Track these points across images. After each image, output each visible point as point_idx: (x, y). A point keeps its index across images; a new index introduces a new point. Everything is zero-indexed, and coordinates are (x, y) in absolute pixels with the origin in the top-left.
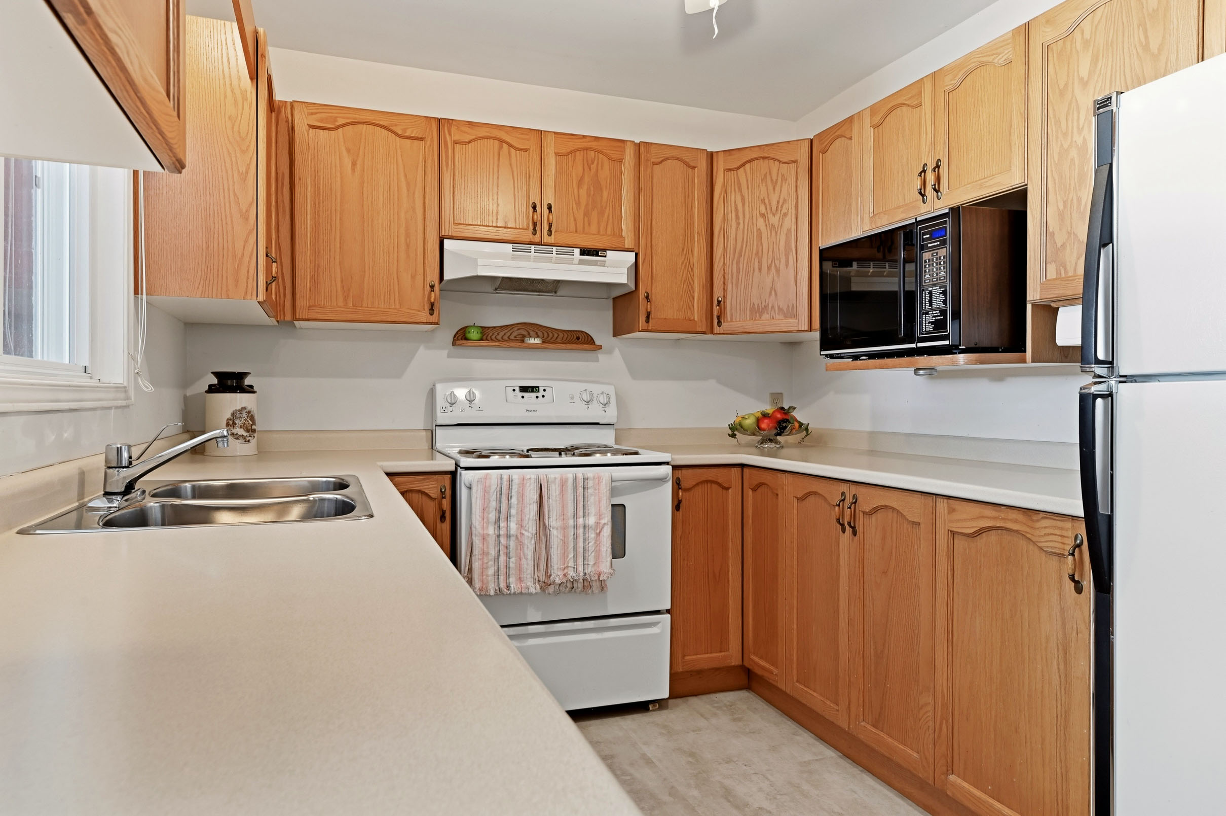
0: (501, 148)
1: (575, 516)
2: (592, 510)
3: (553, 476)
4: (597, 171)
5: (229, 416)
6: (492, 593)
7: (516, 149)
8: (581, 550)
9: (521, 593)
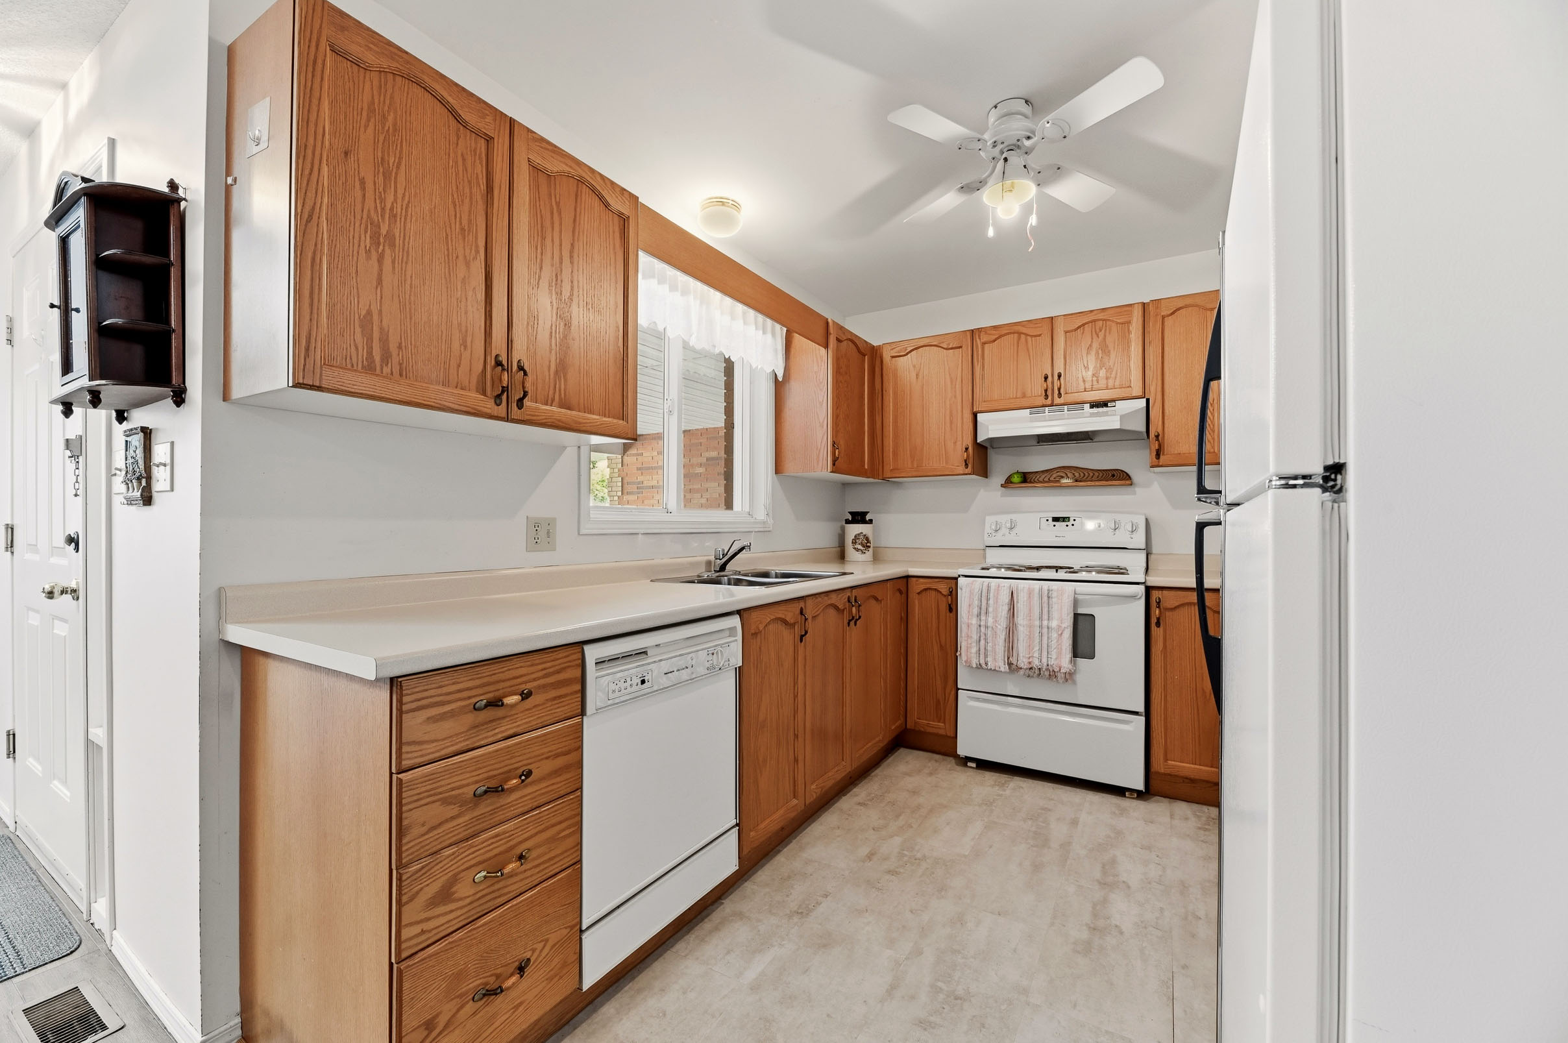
0: (1019, 338)
1: (1041, 619)
2: (1055, 614)
3: (1022, 586)
4: (1105, 336)
5: (853, 537)
6: (974, 666)
7: (1032, 336)
8: (1045, 646)
9: (995, 670)
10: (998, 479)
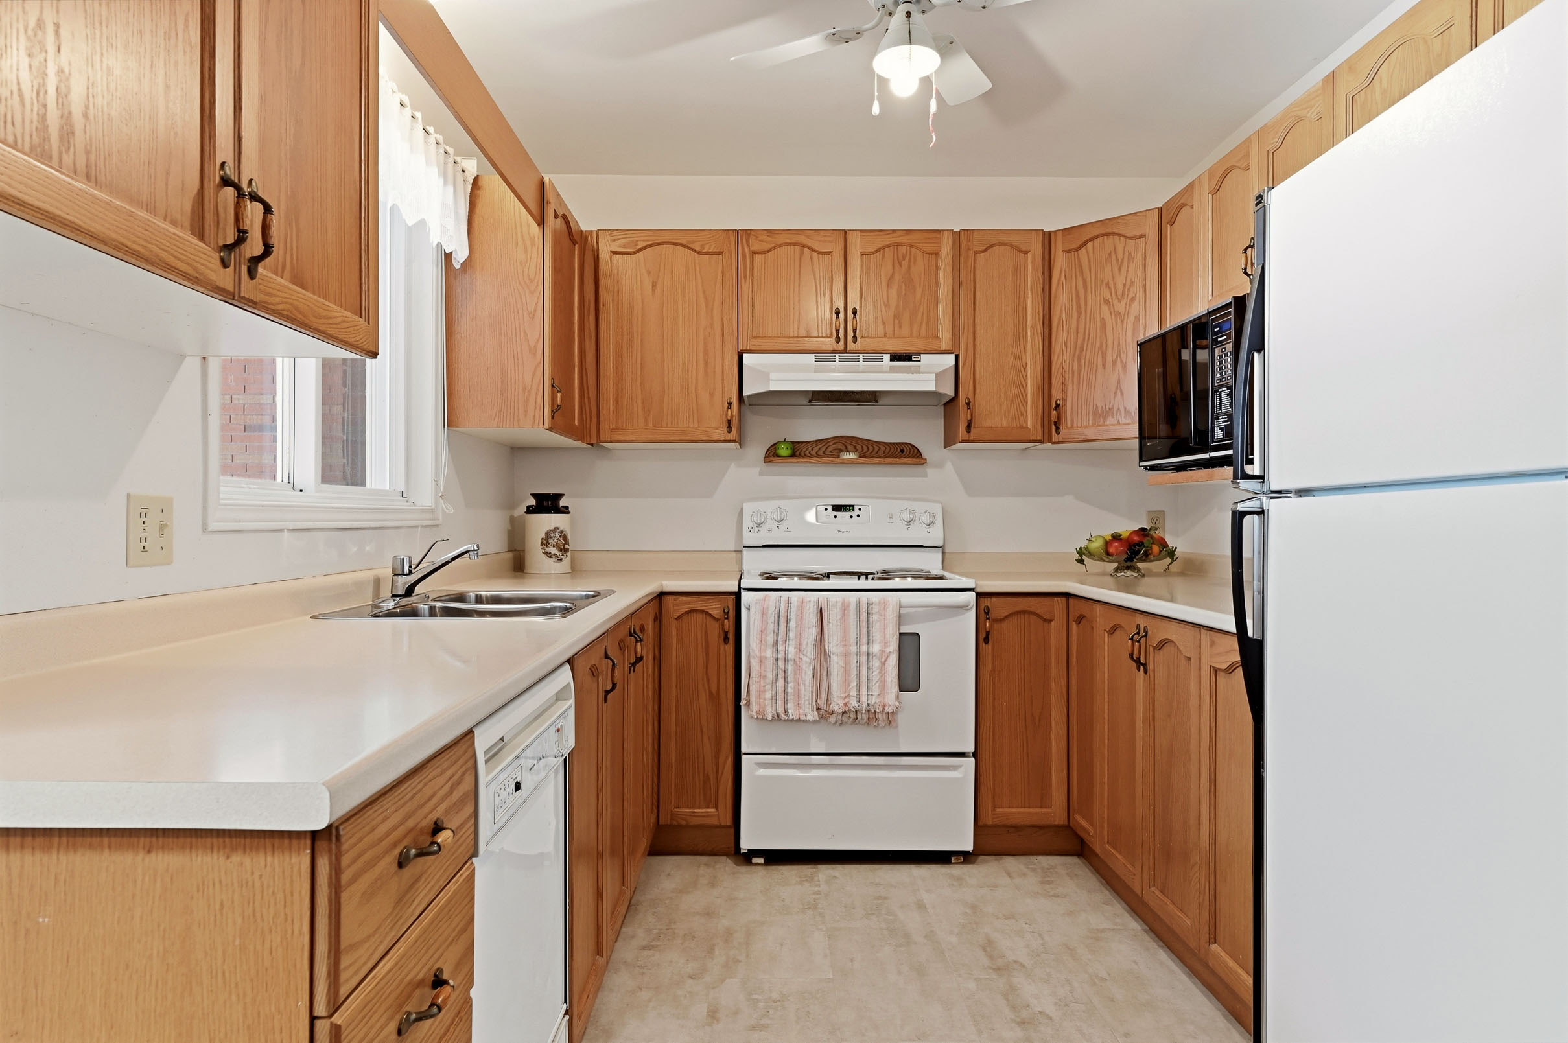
0: (802, 253)
1: (859, 643)
2: (877, 635)
3: (834, 600)
4: (909, 266)
5: (543, 535)
6: (770, 717)
7: (819, 253)
8: (864, 679)
9: (799, 720)
10: (756, 451)
